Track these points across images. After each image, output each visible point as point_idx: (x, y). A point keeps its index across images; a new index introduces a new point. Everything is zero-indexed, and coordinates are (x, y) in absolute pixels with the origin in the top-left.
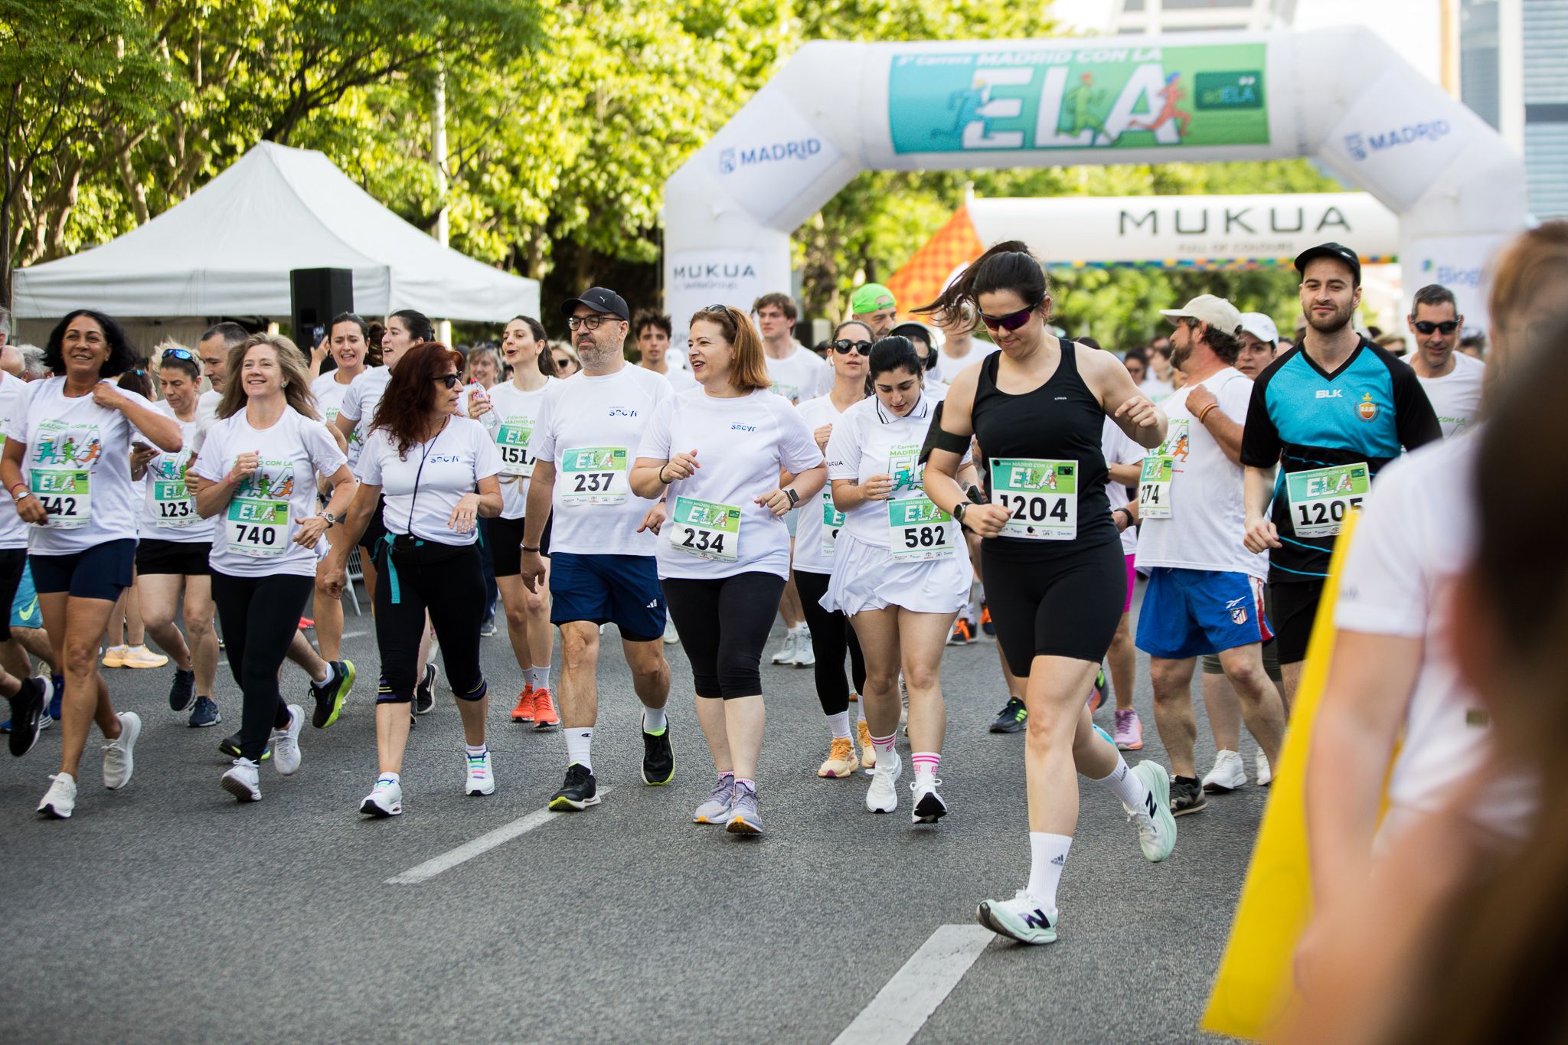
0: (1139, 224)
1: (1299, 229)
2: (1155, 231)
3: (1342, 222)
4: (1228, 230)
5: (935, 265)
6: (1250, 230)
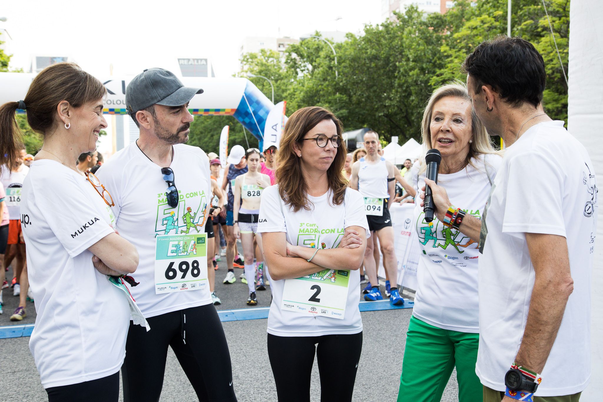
6: (112, 93)
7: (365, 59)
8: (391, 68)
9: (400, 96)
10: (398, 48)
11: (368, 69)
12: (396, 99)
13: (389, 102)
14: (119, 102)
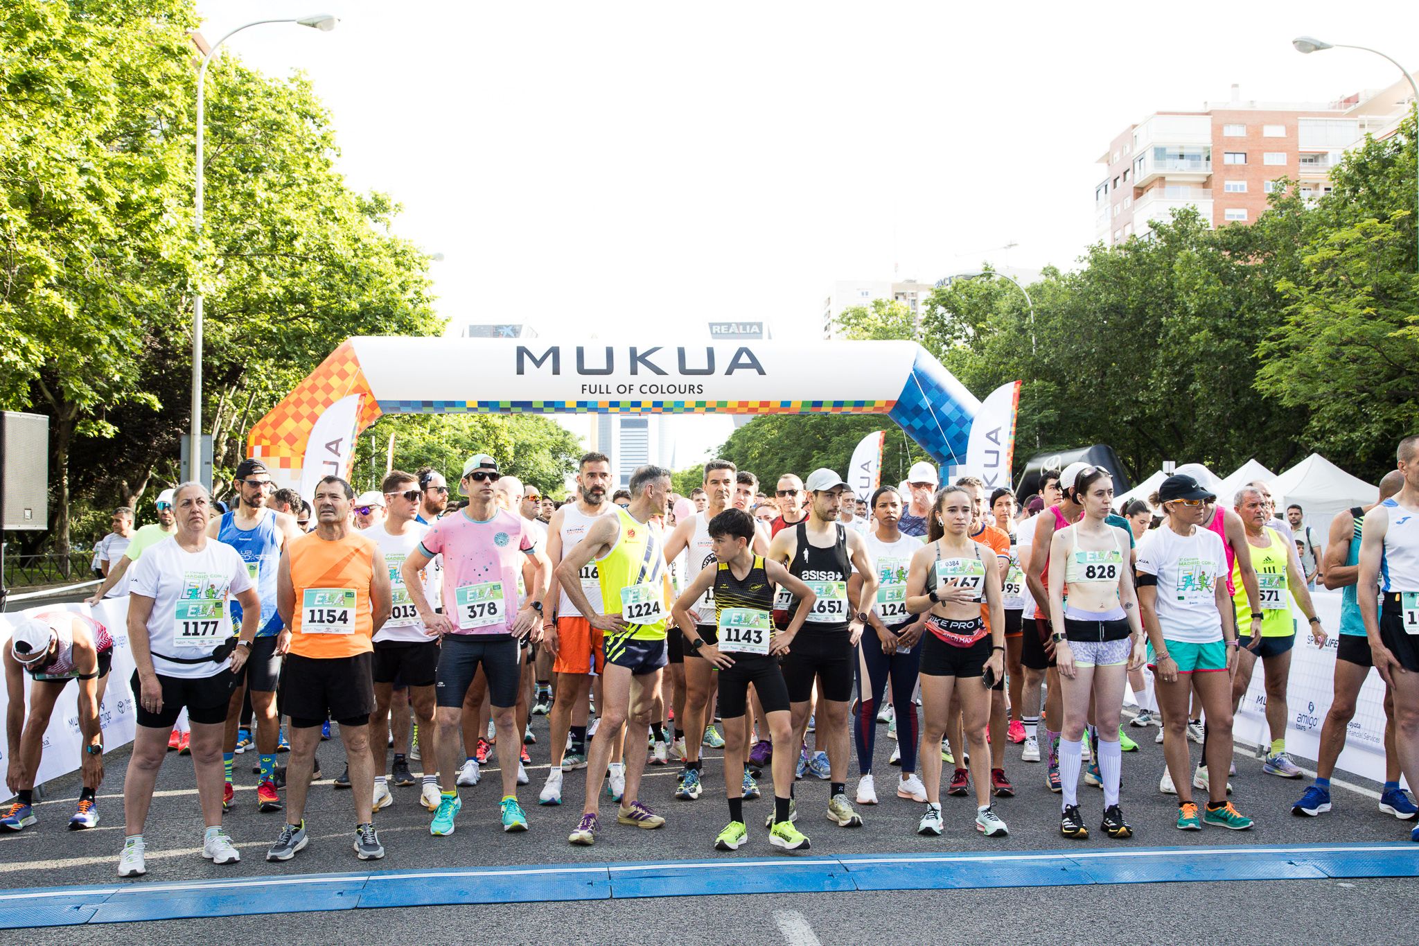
0: (538, 363)
1: (710, 371)
2: (556, 371)
3: (755, 364)
4: (634, 372)
5: (313, 403)
6: (659, 372)
7: (1095, 313)
8: (1148, 329)
9: (1168, 383)
10: (1162, 291)
11: (1101, 332)
12: (1160, 388)
13: (1146, 394)
14: (672, 389)
